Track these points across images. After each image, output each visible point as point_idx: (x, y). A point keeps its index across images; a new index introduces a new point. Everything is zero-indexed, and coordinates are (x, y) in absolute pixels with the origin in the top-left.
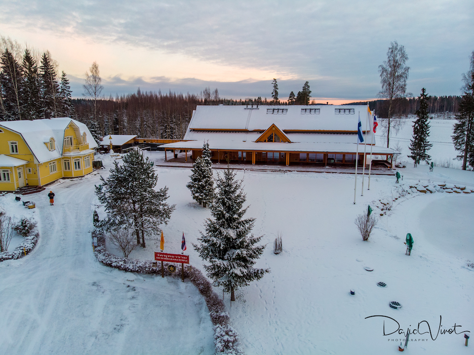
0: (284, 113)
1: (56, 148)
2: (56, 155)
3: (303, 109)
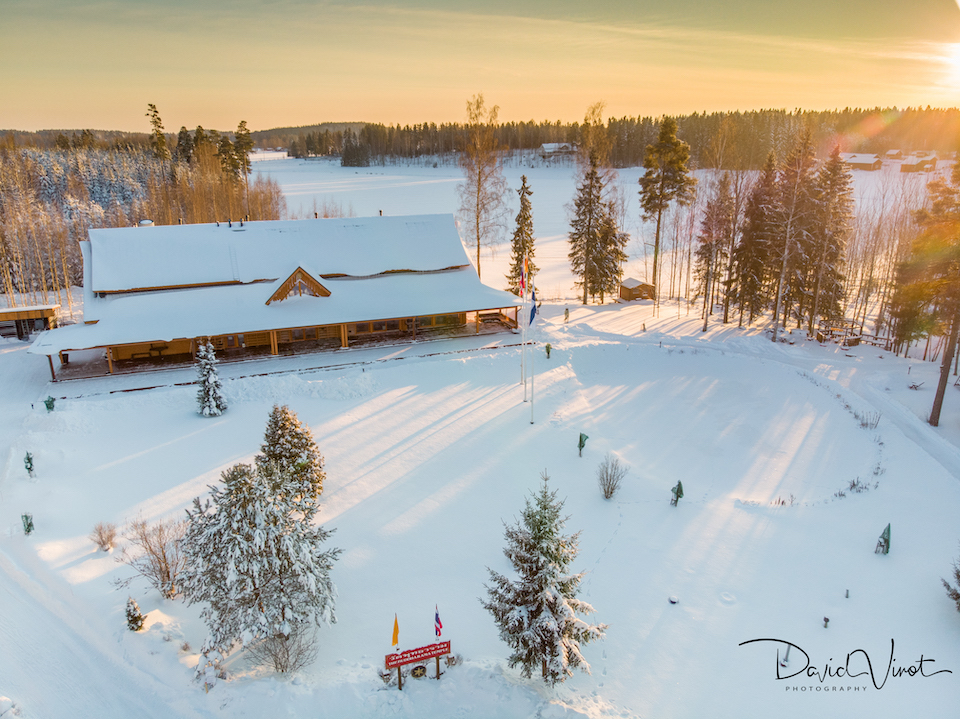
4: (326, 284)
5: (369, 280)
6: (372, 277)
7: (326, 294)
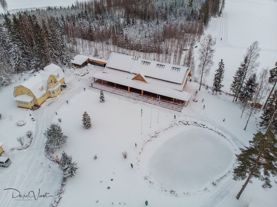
0: (148, 65)
1: (45, 88)
2: (44, 92)
3: (157, 64)
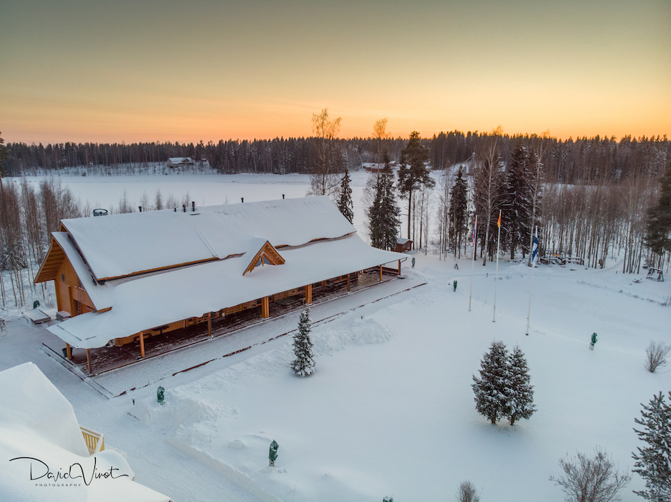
4: (281, 253)
5: (302, 249)
6: (304, 245)
7: (281, 262)
